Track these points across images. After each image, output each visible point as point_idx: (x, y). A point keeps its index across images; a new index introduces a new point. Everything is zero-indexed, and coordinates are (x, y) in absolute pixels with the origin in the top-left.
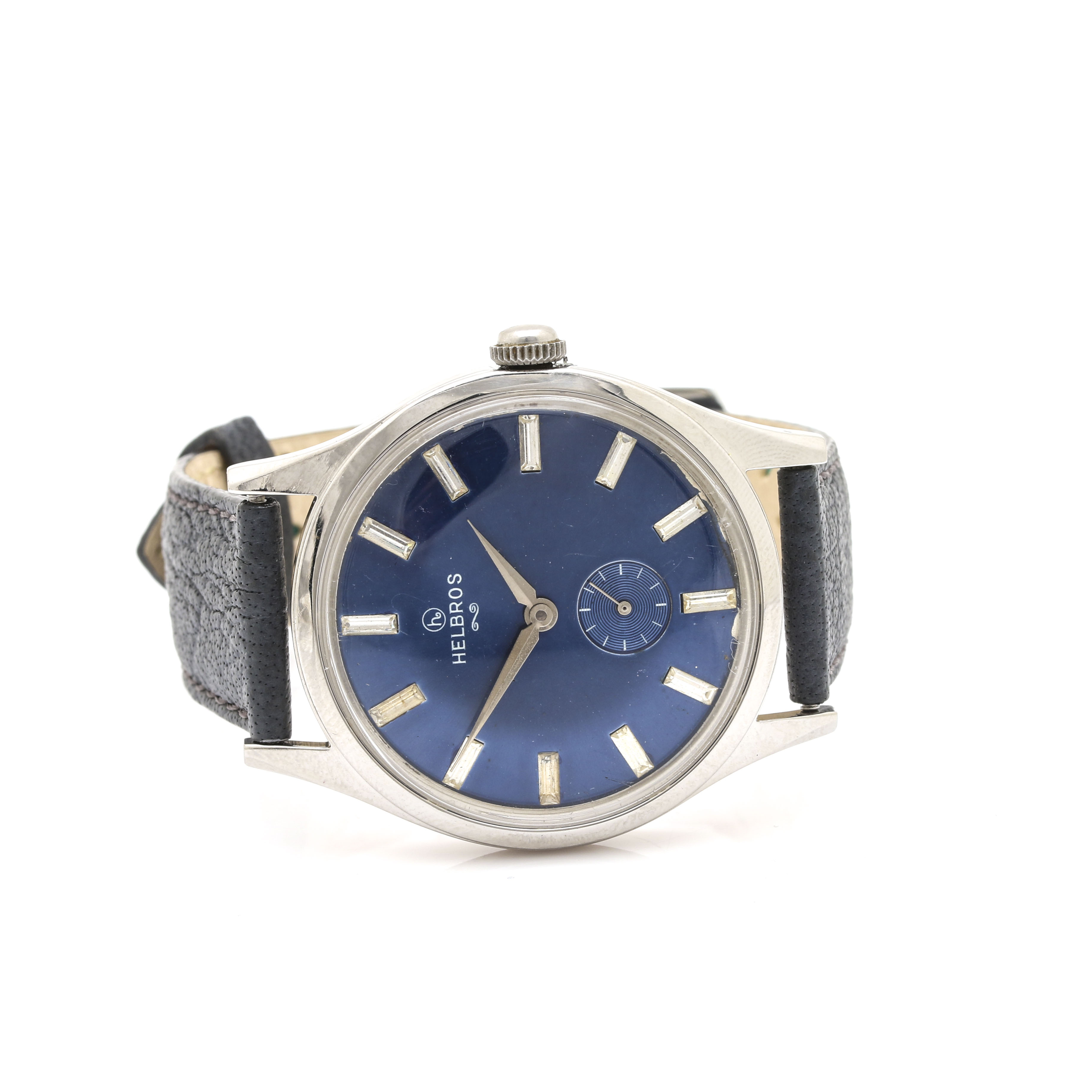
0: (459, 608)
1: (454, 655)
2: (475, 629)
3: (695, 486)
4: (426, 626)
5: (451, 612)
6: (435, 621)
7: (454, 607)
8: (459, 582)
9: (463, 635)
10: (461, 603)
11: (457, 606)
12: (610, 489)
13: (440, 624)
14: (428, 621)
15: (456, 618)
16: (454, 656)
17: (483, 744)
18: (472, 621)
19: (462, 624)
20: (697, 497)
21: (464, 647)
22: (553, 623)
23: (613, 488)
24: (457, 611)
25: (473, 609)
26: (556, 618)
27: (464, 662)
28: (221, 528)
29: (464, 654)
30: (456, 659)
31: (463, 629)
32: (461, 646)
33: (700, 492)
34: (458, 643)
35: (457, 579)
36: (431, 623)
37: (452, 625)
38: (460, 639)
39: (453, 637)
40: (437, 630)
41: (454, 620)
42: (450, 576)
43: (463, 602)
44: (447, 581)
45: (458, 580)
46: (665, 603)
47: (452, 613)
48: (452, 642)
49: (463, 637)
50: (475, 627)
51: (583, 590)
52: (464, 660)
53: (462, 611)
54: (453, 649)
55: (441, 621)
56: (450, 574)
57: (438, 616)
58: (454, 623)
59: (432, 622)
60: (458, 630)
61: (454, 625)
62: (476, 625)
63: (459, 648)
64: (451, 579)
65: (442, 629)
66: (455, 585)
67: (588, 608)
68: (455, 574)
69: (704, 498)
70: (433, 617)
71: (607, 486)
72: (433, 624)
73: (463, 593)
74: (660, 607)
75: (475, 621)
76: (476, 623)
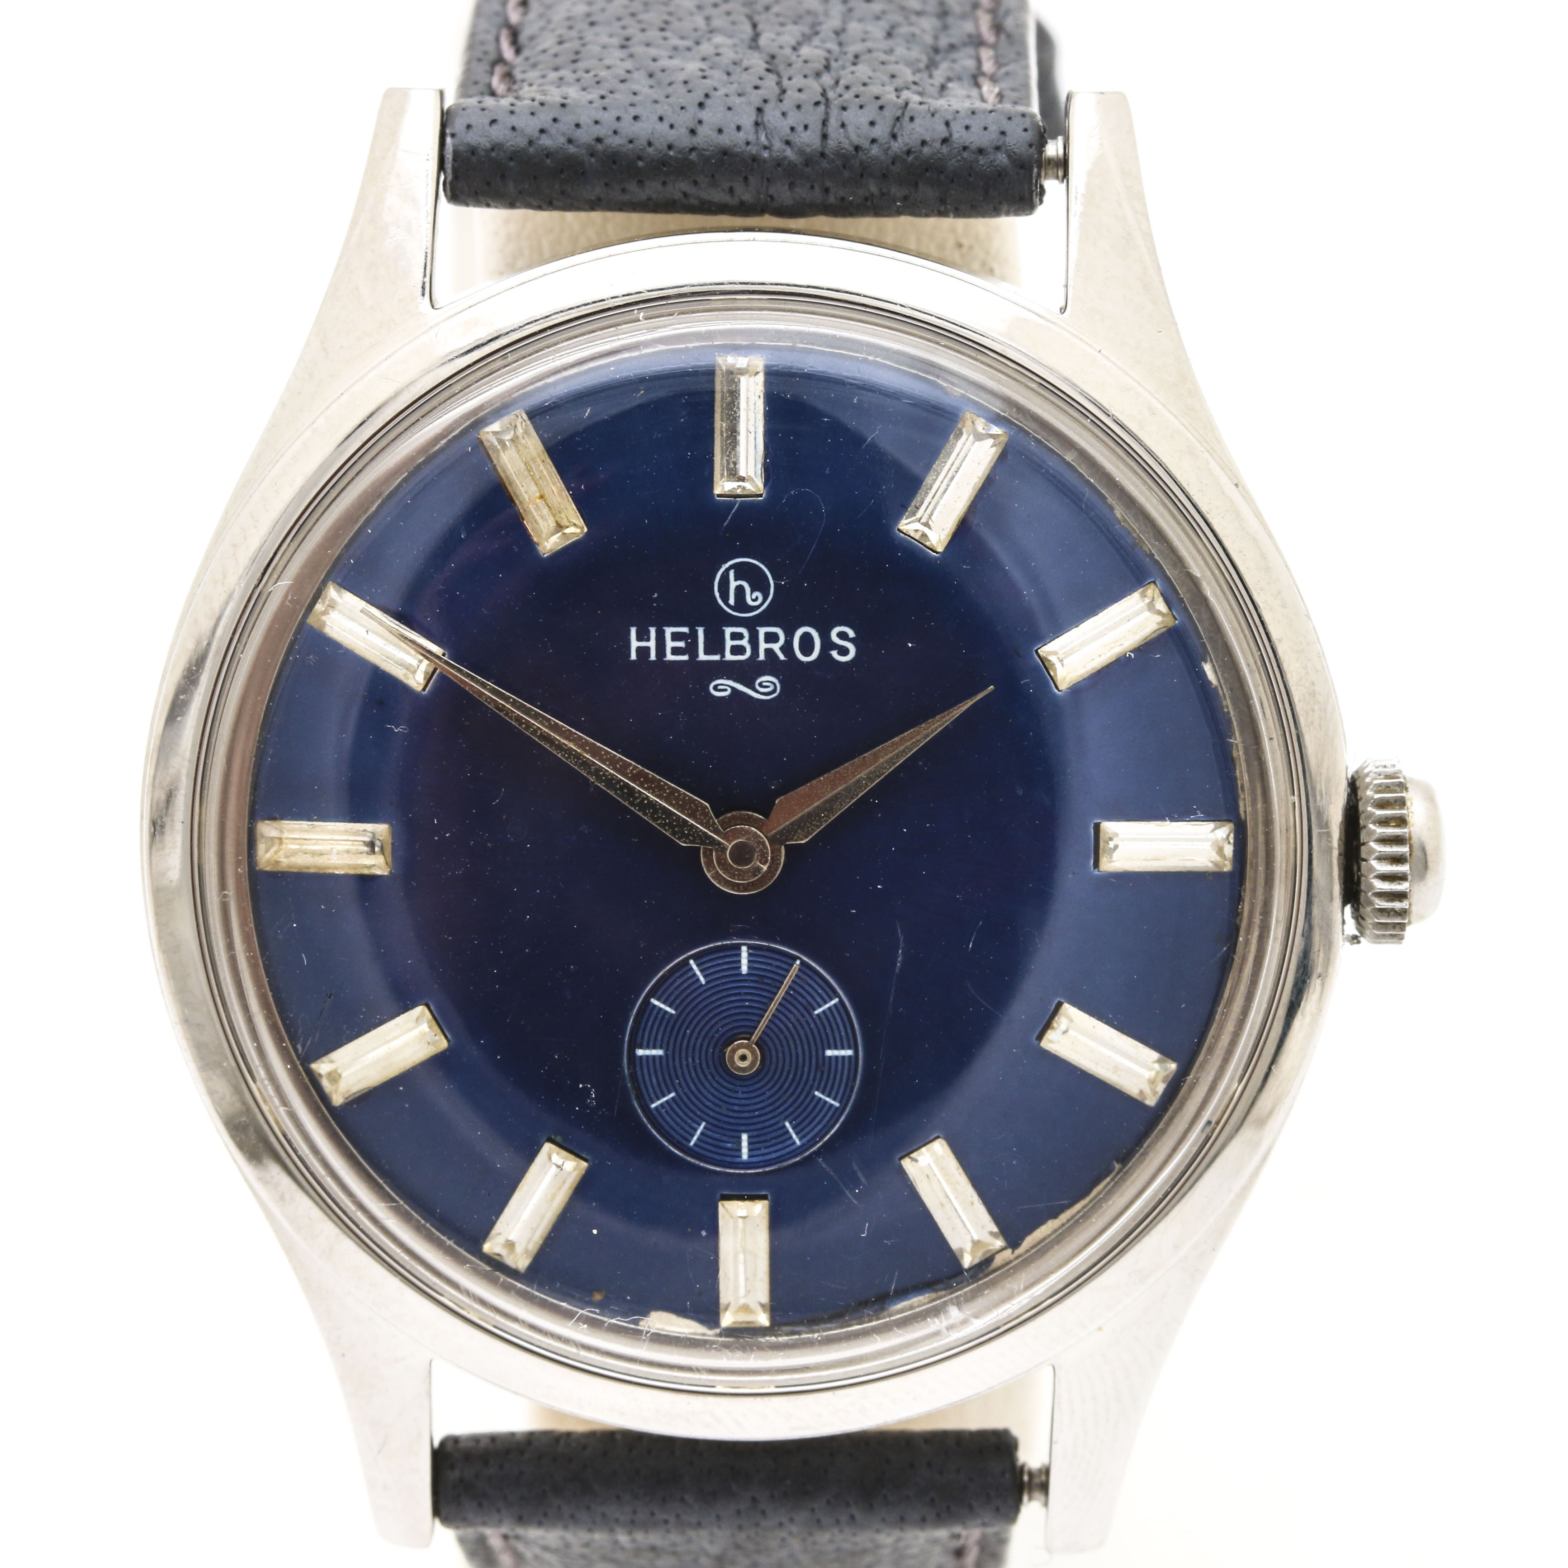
0: (769, 652)
1: (653, 631)
2: (716, 688)
3: (1029, 1241)
4: (731, 567)
5: (762, 631)
6: (740, 590)
7: (771, 638)
8: (834, 654)
9: (702, 657)
10: (782, 657)
11: (776, 647)
12: (1040, 1037)
13: (732, 601)
14: (742, 572)
15: (745, 642)
16: (648, 632)
17: (424, 689)
18: (735, 680)
19: (729, 657)
20: (999, 1243)
21: (670, 657)
22: (719, 883)
23: (1045, 1044)
24: (763, 646)
25: (764, 684)
26: (733, 889)
27: (633, 656)
28: (952, 47)
29: (653, 657)
30: (643, 635)
31: (717, 658)
32: (675, 651)
33: (1013, 1253)
34: (681, 644)
35: (844, 651)
36: (736, 580)
37: (728, 631)
38: (691, 649)
39: (697, 631)
40: (717, 594)
41: (740, 636)
42: (851, 634)
43: (784, 660)
44: (840, 625)
45: (840, 654)
46: (750, 1156)
47: (757, 632)
48: (685, 630)
49: (697, 656)
50: (720, 687)
51: (795, 958)
52: (637, 655)
53: (762, 657)
54: (669, 631)
55: (741, 604)
56: (855, 633)
57: (754, 597)
58: (736, 636)
59: (739, 582)
60: (715, 644)
61: (727, 636)
62: (725, 690)
63: (670, 644)
64: (843, 636)
65: (720, 606)
66: (828, 645)
67: (749, 968)
68: (855, 645)
69: (998, 1260)
70: (750, 586)
71: (1049, 1032)
72: (733, 584)
73: (808, 662)
74: (740, 1143)
75: (733, 688)
76: (729, 690)
